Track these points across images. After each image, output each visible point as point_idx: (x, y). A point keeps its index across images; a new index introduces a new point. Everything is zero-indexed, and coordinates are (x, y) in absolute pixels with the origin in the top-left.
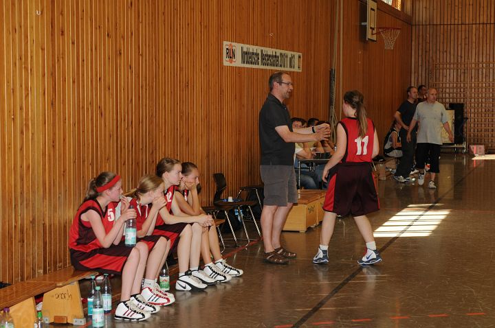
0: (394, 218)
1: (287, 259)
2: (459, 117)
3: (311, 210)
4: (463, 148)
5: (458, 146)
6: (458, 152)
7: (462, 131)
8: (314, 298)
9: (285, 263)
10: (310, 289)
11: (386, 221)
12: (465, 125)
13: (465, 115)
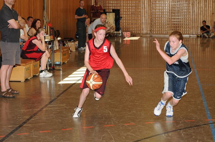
0: (75, 73)
1: (15, 95)
2: (118, 17)
3: (28, 69)
4: (120, 34)
5: (117, 32)
6: (116, 36)
7: (119, 24)
8: (21, 119)
9: (13, 97)
10: (20, 114)
11: (70, 75)
12: (121, 21)
13: (121, 16)
